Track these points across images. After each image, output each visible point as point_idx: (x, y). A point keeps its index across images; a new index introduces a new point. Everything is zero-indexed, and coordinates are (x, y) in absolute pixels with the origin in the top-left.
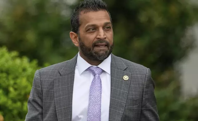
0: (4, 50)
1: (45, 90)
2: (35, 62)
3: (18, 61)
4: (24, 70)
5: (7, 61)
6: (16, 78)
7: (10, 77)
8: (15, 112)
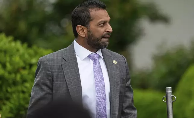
0: (3, 36)
1: (55, 74)
2: (25, 45)
3: (13, 44)
4: (18, 50)
5: (5, 44)
6: (11, 56)
7: (8, 55)
8: (11, 81)
